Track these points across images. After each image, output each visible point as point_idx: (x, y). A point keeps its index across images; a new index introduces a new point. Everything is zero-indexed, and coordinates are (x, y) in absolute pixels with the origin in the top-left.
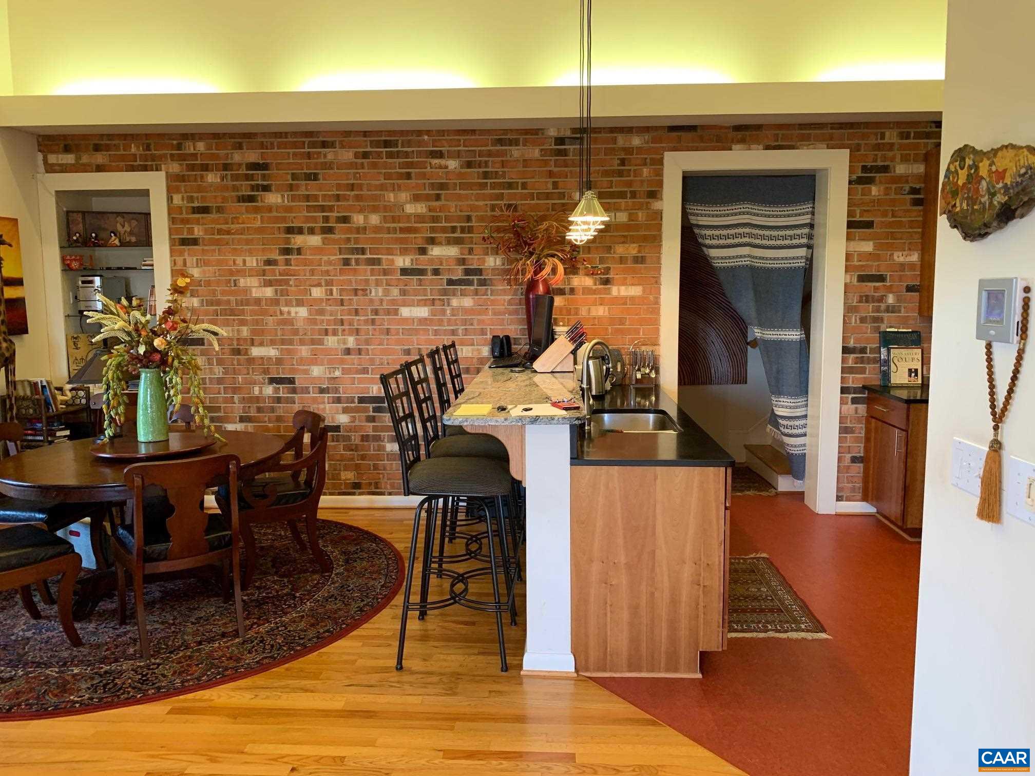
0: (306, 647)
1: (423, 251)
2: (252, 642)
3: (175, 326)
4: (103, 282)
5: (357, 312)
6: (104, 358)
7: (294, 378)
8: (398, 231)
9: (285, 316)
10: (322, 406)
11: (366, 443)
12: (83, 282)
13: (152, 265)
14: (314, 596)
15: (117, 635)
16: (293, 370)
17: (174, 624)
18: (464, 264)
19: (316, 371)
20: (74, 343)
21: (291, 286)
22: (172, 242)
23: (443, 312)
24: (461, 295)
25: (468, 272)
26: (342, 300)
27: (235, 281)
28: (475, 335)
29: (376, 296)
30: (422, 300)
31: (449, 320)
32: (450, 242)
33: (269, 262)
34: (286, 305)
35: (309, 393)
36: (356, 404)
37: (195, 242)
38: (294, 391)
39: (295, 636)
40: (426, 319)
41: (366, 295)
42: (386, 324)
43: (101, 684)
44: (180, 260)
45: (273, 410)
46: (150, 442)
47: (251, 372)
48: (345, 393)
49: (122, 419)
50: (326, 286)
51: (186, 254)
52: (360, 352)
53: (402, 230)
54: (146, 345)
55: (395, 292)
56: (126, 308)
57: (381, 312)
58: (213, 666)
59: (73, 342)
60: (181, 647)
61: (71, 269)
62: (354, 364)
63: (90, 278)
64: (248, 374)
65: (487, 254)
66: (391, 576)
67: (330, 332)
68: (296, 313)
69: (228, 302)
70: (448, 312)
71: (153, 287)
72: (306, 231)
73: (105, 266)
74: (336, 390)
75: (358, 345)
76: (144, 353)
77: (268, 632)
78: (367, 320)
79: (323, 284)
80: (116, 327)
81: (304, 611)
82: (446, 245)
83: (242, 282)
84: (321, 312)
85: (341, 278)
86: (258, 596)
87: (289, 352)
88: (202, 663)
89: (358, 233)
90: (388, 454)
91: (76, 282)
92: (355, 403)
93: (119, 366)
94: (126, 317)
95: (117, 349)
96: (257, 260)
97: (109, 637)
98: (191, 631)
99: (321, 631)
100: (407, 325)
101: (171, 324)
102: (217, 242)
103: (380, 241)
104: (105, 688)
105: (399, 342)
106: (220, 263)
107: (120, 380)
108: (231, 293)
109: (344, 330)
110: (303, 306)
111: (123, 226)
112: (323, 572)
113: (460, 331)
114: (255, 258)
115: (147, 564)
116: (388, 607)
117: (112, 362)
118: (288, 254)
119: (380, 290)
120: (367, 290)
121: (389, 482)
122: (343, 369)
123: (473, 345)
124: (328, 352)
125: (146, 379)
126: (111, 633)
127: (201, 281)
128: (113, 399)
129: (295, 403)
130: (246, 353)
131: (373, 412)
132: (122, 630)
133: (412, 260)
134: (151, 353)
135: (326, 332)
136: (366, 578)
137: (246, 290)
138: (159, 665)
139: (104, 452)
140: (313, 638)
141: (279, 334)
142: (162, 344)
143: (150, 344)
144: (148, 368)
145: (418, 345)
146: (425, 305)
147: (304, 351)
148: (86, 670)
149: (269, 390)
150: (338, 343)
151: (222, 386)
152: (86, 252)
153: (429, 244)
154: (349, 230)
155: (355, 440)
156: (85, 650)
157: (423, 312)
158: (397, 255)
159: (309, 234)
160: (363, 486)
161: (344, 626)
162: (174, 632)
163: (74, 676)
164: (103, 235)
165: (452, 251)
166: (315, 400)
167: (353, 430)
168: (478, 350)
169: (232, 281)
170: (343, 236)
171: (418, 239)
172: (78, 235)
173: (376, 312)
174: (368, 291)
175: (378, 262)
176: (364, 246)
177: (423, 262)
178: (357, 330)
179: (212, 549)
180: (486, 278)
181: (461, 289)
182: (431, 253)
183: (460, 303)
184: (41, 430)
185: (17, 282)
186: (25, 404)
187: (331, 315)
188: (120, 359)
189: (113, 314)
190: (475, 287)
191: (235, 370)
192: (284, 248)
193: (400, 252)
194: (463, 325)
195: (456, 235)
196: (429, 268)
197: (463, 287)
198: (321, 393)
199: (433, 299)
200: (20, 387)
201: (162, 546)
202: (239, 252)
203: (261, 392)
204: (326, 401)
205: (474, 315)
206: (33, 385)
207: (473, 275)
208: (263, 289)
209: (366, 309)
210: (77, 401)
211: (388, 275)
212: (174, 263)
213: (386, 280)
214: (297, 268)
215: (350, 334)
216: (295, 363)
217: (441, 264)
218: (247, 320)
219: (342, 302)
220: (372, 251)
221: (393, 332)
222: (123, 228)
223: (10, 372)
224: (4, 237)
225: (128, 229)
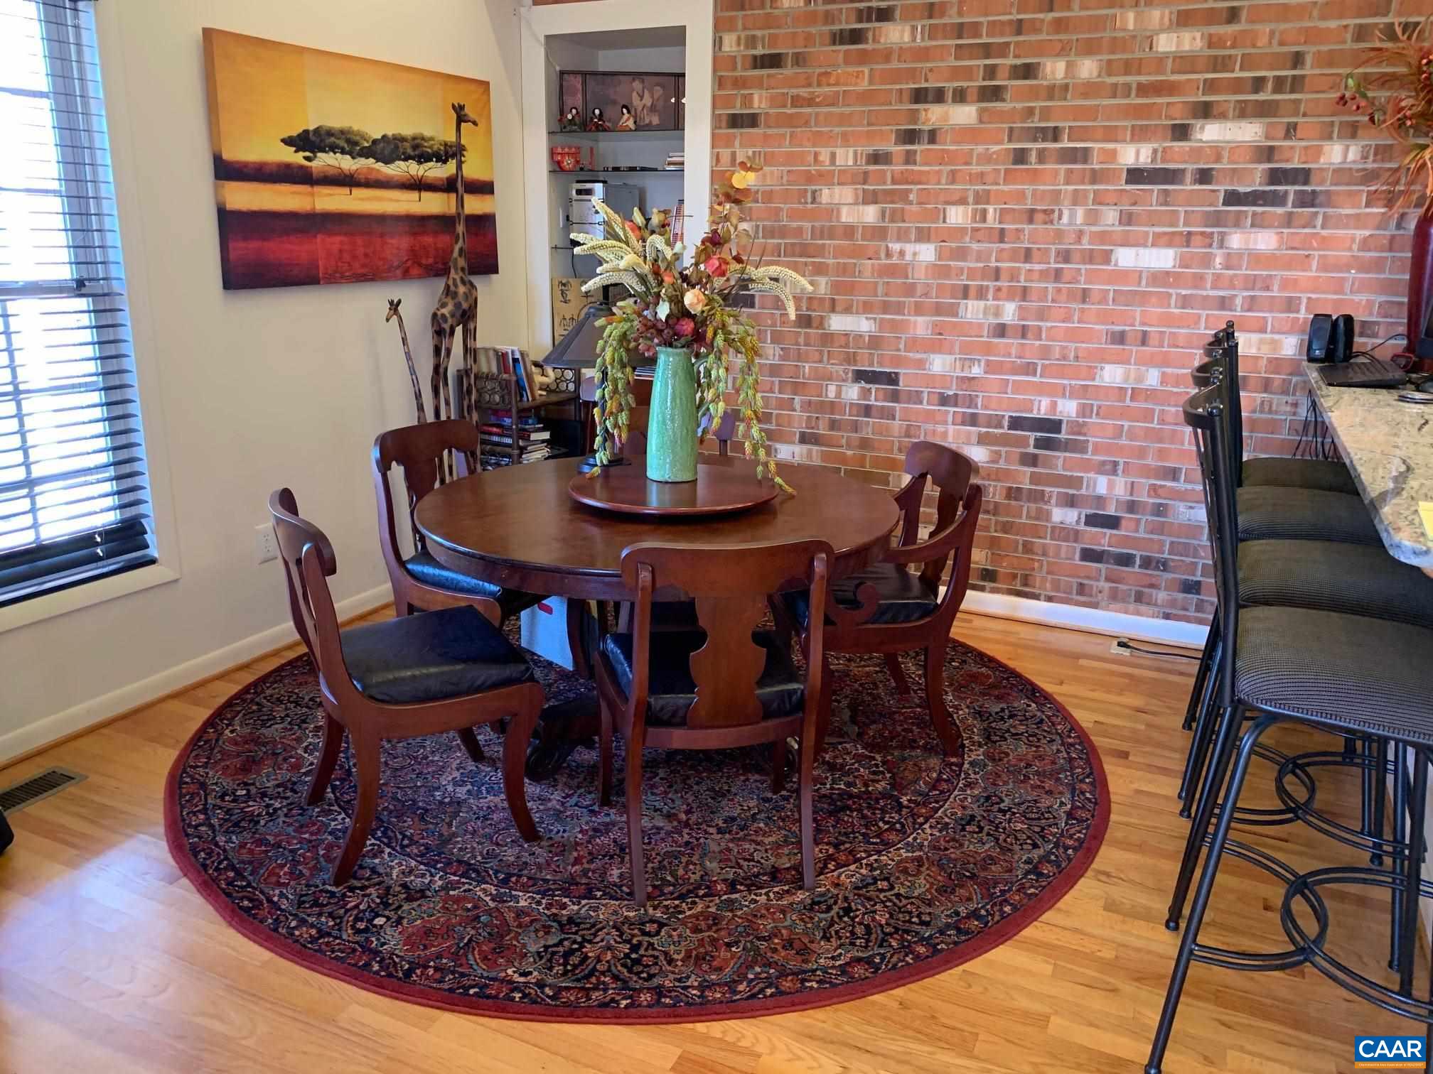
0: (936, 951)
1: (1182, 132)
2: (829, 909)
3: (723, 267)
4: (607, 193)
5: (1028, 256)
6: (600, 322)
7: (896, 374)
8: (1133, 93)
9: (895, 260)
10: (940, 428)
11: (1013, 503)
12: (579, 192)
13: (683, 164)
14: (936, 810)
15: (595, 830)
16: (898, 361)
17: (687, 824)
18: (1269, 160)
19: (939, 364)
20: (562, 292)
21: (911, 203)
22: (716, 120)
23: (1207, 261)
24: (1253, 225)
25: (1276, 176)
26: (1002, 231)
27: (814, 192)
28: (1271, 311)
29: (1070, 224)
30: (1165, 234)
31: (1217, 277)
32: (1244, 112)
33: (876, 158)
34: (899, 239)
35: (921, 403)
36: (1005, 430)
37: (752, 121)
38: (895, 397)
39: (910, 913)
40: (1167, 273)
41: (1051, 222)
42: (1083, 279)
43: (561, 949)
44: (725, 153)
45: (855, 427)
46: (667, 483)
47: (825, 358)
48: (986, 408)
49: (624, 436)
50: (977, 203)
51: (737, 143)
52: (1024, 332)
53: (1143, 90)
54: (671, 301)
55: (1110, 216)
56: (640, 228)
57: (1076, 257)
58: (757, 957)
59: (561, 289)
60: (699, 888)
61: (562, 170)
62: (1009, 355)
63: (588, 186)
64: (821, 361)
65: (1330, 138)
66: (1083, 793)
67: (972, 292)
68: (915, 254)
69: (799, 231)
70: (1218, 260)
71: (682, 201)
72: (949, 95)
73: (611, 166)
74: (971, 402)
75: (1023, 319)
76: (668, 317)
77: (857, 888)
78: (1047, 270)
79: (971, 200)
80: (622, 264)
81: (921, 846)
82: (1234, 118)
83: (826, 195)
84: (961, 254)
85: (1006, 188)
86: (832, 789)
87: (895, 326)
88: (737, 943)
89: (1051, 98)
90: (1053, 528)
91: (568, 192)
92: (1002, 427)
93: (624, 337)
94: (638, 245)
95: (621, 308)
96: (855, 153)
97: (581, 831)
98: (717, 849)
99: (963, 911)
100: (1127, 284)
101: (717, 263)
102: (790, 121)
103: (1091, 113)
104: (565, 964)
105: (1104, 317)
106: (790, 158)
107: (623, 366)
108: (803, 215)
109: (999, 289)
110: (928, 240)
111: (642, 97)
112: (945, 755)
113: (1238, 301)
114: (851, 150)
115: (651, 730)
116: (1089, 873)
117: (613, 331)
118: (912, 142)
119: (1080, 212)
120: (1053, 211)
121: (1050, 577)
122: (988, 363)
123: (1263, 330)
124: (963, 329)
125: (668, 363)
126: (586, 821)
127: (757, 192)
128: (611, 398)
129: (894, 419)
130: (821, 325)
131: (1036, 447)
132: (602, 819)
133: (1155, 151)
134: (678, 319)
135: (965, 293)
136: (1033, 787)
137: (833, 211)
138: (661, 925)
139: (592, 496)
140: (948, 926)
141: (880, 292)
142: (699, 301)
143: (677, 300)
144: (671, 345)
145: (1143, 324)
146: (1169, 245)
147: (921, 325)
148: (539, 903)
149: (852, 392)
150: (985, 313)
151: (776, 380)
152: (583, 141)
153: (1195, 117)
154: (1034, 93)
155: (994, 494)
156: (542, 853)
157: (1163, 259)
158: (1124, 141)
159: (954, 101)
160: (1000, 577)
161: (1007, 909)
162: (687, 843)
163: (520, 913)
164: (610, 112)
165: (1249, 132)
166: (929, 417)
167: (993, 477)
168: (1273, 342)
169: (809, 195)
170: (1019, 106)
171: (1174, 107)
172: (574, 111)
173: (1066, 256)
174: (1056, 214)
175: (1082, 156)
176: (1060, 124)
177: (1179, 155)
178: (1025, 289)
179: (767, 715)
180: (1318, 189)
181: (1254, 214)
182: (1199, 137)
183: (1247, 242)
184: (510, 428)
185: (485, 188)
186: (489, 385)
187: (978, 260)
188: (626, 326)
189: (619, 240)
190: (1289, 208)
191: (799, 354)
192: (906, 130)
193: (1133, 135)
194: (1247, 289)
195: (1261, 97)
196: (1190, 167)
197: (1259, 209)
198: (943, 405)
199: (1189, 233)
200: (482, 359)
201: (680, 699)
202: (826, 139)
203: (839, 394)
204: (950, 419)
205: (1276, 269)
206: (501, 357)
207: (1287, 183)
208: (861, 207)
209: (1047, 250)
210: (563, 386)
211: (1101, 183)
212: (717, 159)
213: (1095, 192)
214: (926, 168)
215: (1010, 298)
216: (902, 346)
217: (1218, 159)
218: (828, 265)
219: (1002, 236)
220: (1074, 134)
221: (1095, 297)
222: (642, 99)
223: (469, 334)
224: (467, 110)
225: (647, 101)
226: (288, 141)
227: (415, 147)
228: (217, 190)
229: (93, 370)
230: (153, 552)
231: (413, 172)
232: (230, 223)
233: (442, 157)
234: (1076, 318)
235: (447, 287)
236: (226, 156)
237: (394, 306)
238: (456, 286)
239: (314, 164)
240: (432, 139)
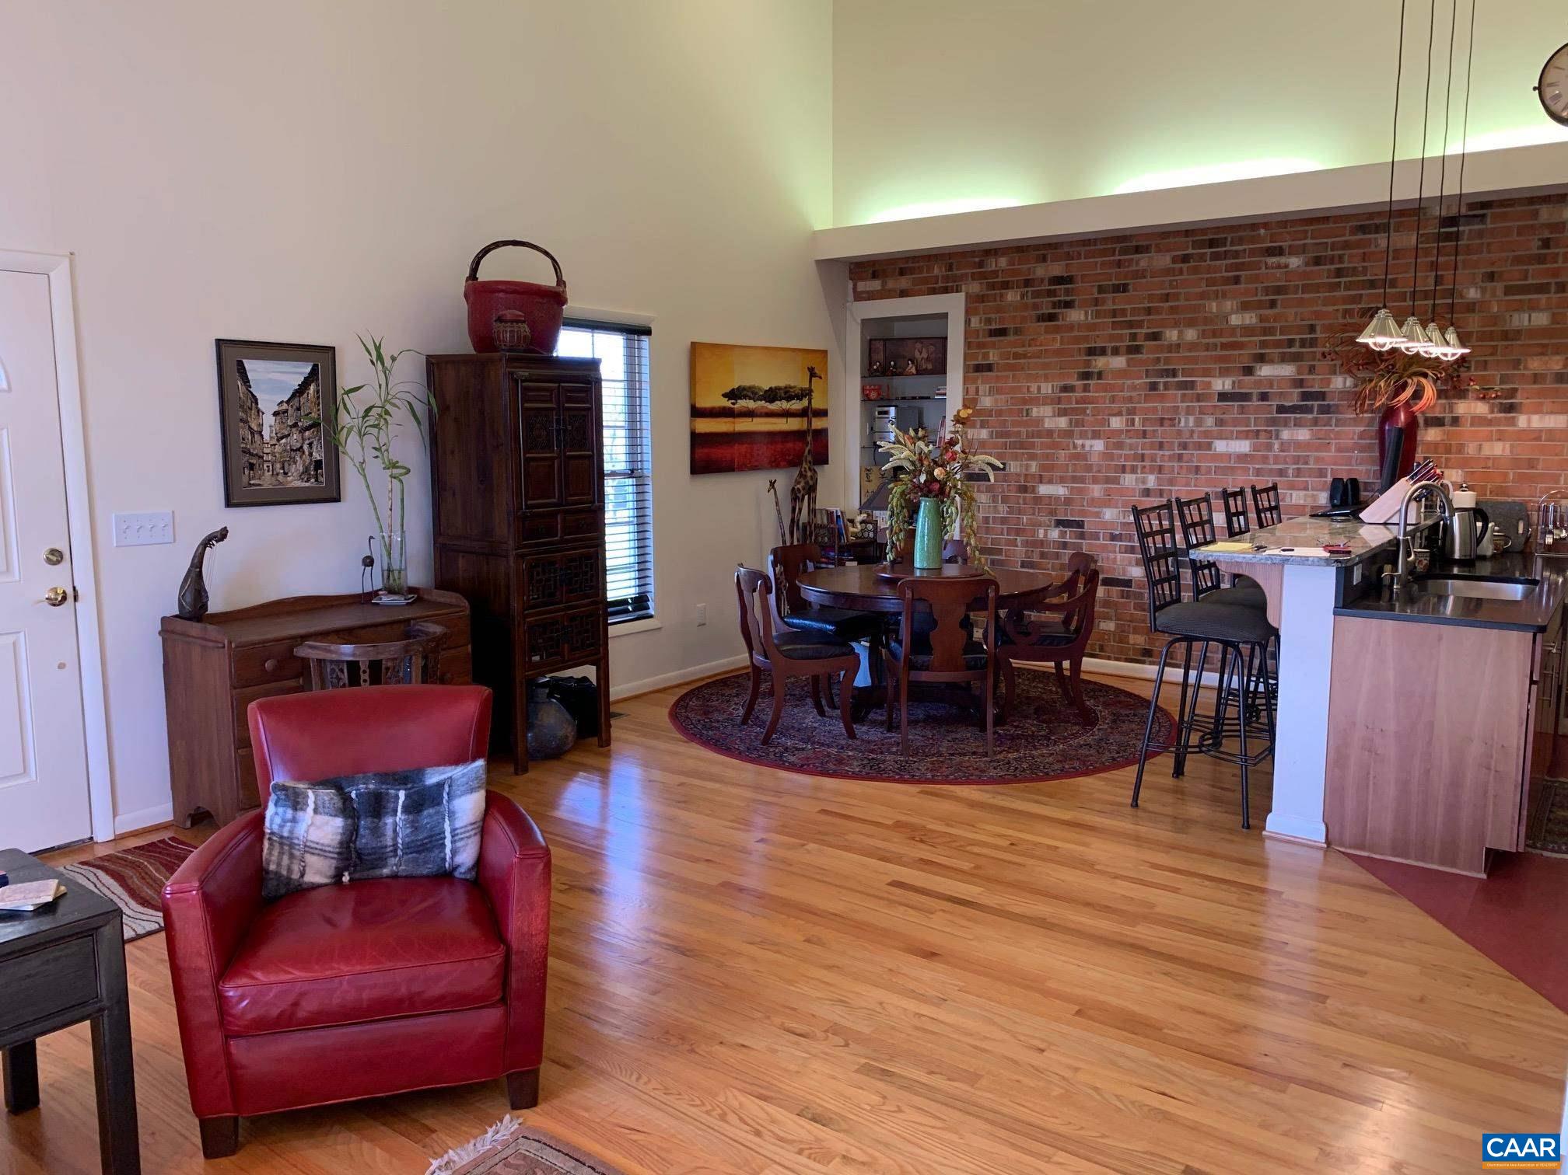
1: (1249, 371)
2: (999, 762)
3: (955, 456)
4: (897, 414)
5: (1161, 446)
6: (891, 486)
7: (1083, 521)
8: (1219, 348)
9: (1079, 450)
10: (1112, 556)
12: (880, 413)
13: (945, 394)
14: (1069, 741)
15: (884, 738)
16: (1083, 513)
17: (932, 738)
18: (1301, 387)
19: (1109, 514)
20: (867, 475)
21: (1088, 415)
22: (967, 369)
23: (1269, 447)
24: (1295, 425)
25: (1306, 396)
26: (1145, 431)
27: (1028, 410)
28: (1310, 477)
29: (1185, 426)
30: (1244, 431)
31: (1276, 457)
32: (1284, 359)
33: (1065, 389)
34: (1081, 438)
35: (1099, 540)
37: (989, 368)
38: (1082, 536)
39: (1040, 766)
40: (1246, 455)
41: (1174, 426)
42: (1195, 460)
43: (869, 765)
44: (972, 389)
45: (1057, 556)
46: (925, 568)
47: (1037, 512)
50: (1128, 414)
51: (979, 382)
52: (1161, 493)
53: (1224, 346)
54: (927, 474)
55: (1209, 421)
56: (913, 438)
57: (1190, 446)
58: (961, 771)
59: (866, 473)
60: (936, 754)
61: (870, 400)
63: (886, 409)
64: (1034, 514)
65: (1335, 373)
67: (1128, 469)
68: (1091, 446)
69: (1019, 433)
70: (1276, 446)
71: (942, 417)
72: (1109, 351)
73: (900, 396)
74: (1131, 538)
75: (1160, 485)
76: (925, 482)
77: (1016, 758)
78: (1173, 455)
79: (1124, 413)
80: (902, 456)
81: (1055, 750)
82: (1279, 362)
83: (1035, 412)
84: (1120, 445)
85: (1146, 405)
86: (1013, 732)
87: (1080, 491)
88: (952, 768)
89: (1170, 352)
91: (873, 413)
93: (903, 493)
94: (912, 447)
95: (902, 478)
96: (1053, 386)
97: (878, 738)
98: (946, 745)
99: (1068, 767)
100: (1222, 462)
101: (952, 455)
102: (1012, 368)
103: (1195, 360)
104: (871, 768)
105: (1209, 482)
106: (1012, 390)
107: (903, 507)
108: (1023, 424)
109: (1144, 467)
110: (1099, 438)
111: (921, 353)
112: (1085, 725)
113: (1290, 472)
114: (1050, 385)
117: (897, 489)
118: (1088, 379)
119: (1191, 419)
120: (1175, 419)
123: (1306, 489)
124: (1123, 492)
125: (925, 506)
126: (879, 735)
127: (992, 410)
128: (896, 526)
130: (1033, 491)
132: (888, 735)
133: (1234, 382)
134: (931, 483)
135: (1123, 469)
137: (1039, 421)
138: (916, 762)
139: (885, 573)
140: (1058, 770)
141: (1070, 470)
142: (942, 474)
143: (930, 473)
144: (927, 497)
146: (1247, 438)
147: (1097, 491)
148: (858, 754)
149: (1054, 534)
150: (1136, 482)
151: (1005, 527)
152: (884, 381)
153: (1256, 362)
154: (1160, 349)
156: (858, 742)
157: (1243, 446)
158: (1214, 376)
159: (1112, 354)
160: (1153, 655)
161: (1091, 767)
162: (931, 743)
163: (849, 756)
164: (901, 363)
165: (1287, 370)
166: (1104, 547)
168: (1313, 495)
169: (1025, 411)
170: (1151, 356)
171: (1244, 356)
172: (878, 364)
173: (1184, 446)
174: (1177, 421)
175: (1190, 385)
176: (1177, 367)
177: (1248, 384)
178: (1160, 467)
179: (969, 668)
180: (1331, 403)
181: (1295, 418)
182: (1259, 373)
183: (1292, 435)
184: (834, 559)
185: (823, 413)
186: (822, 532)
187: (1131, 449)
188: (904, 487)
189: (902, 444)
190: (1315, 415)
191: (1020, 510)
192: (1083, 372)
193: (1220, 373)
194: (1294, 464)
195: (1293, 350)
196: (1255, 391)
197: (1298, 416)
198: (1112, 540)
199: (1258, 431)
200: (818, 516)
201: (925, 658)
202: (1035, 378)
203: (1046, 535)
204: (1118, 549)
205: (1310, 451)
206: (830, 514)
207: (1312, 400)
208: (1057, 419)
209: (1173, 443)
210: (866, 534)
211: (1202, 401)
212: (966, 391)
213: (1200, 407)
214: (1097, 395)
215: (1152, 473)
216: (1085, 504)
217: (1271, 387)
218: (1037, 454)
219: (1144, 434)
220: (1185, 373)
221: (1203, 470)
222: (921, 354)
223: (812, 500)
224: (816, 371)
225: (925, 355)
226: (725, 395)
227: (786, 393)
228: (691, 422)
229: (631, 514)
230: (651, 611)
231: (784, 407)
232: (696, 439)
233: (800, 397)
234: (1193, 484)
235: (801, 472)
236: (698, 405)
237: (772, 484)
238: (805, 471)
239: (735, 406)
240: (795, 387)
